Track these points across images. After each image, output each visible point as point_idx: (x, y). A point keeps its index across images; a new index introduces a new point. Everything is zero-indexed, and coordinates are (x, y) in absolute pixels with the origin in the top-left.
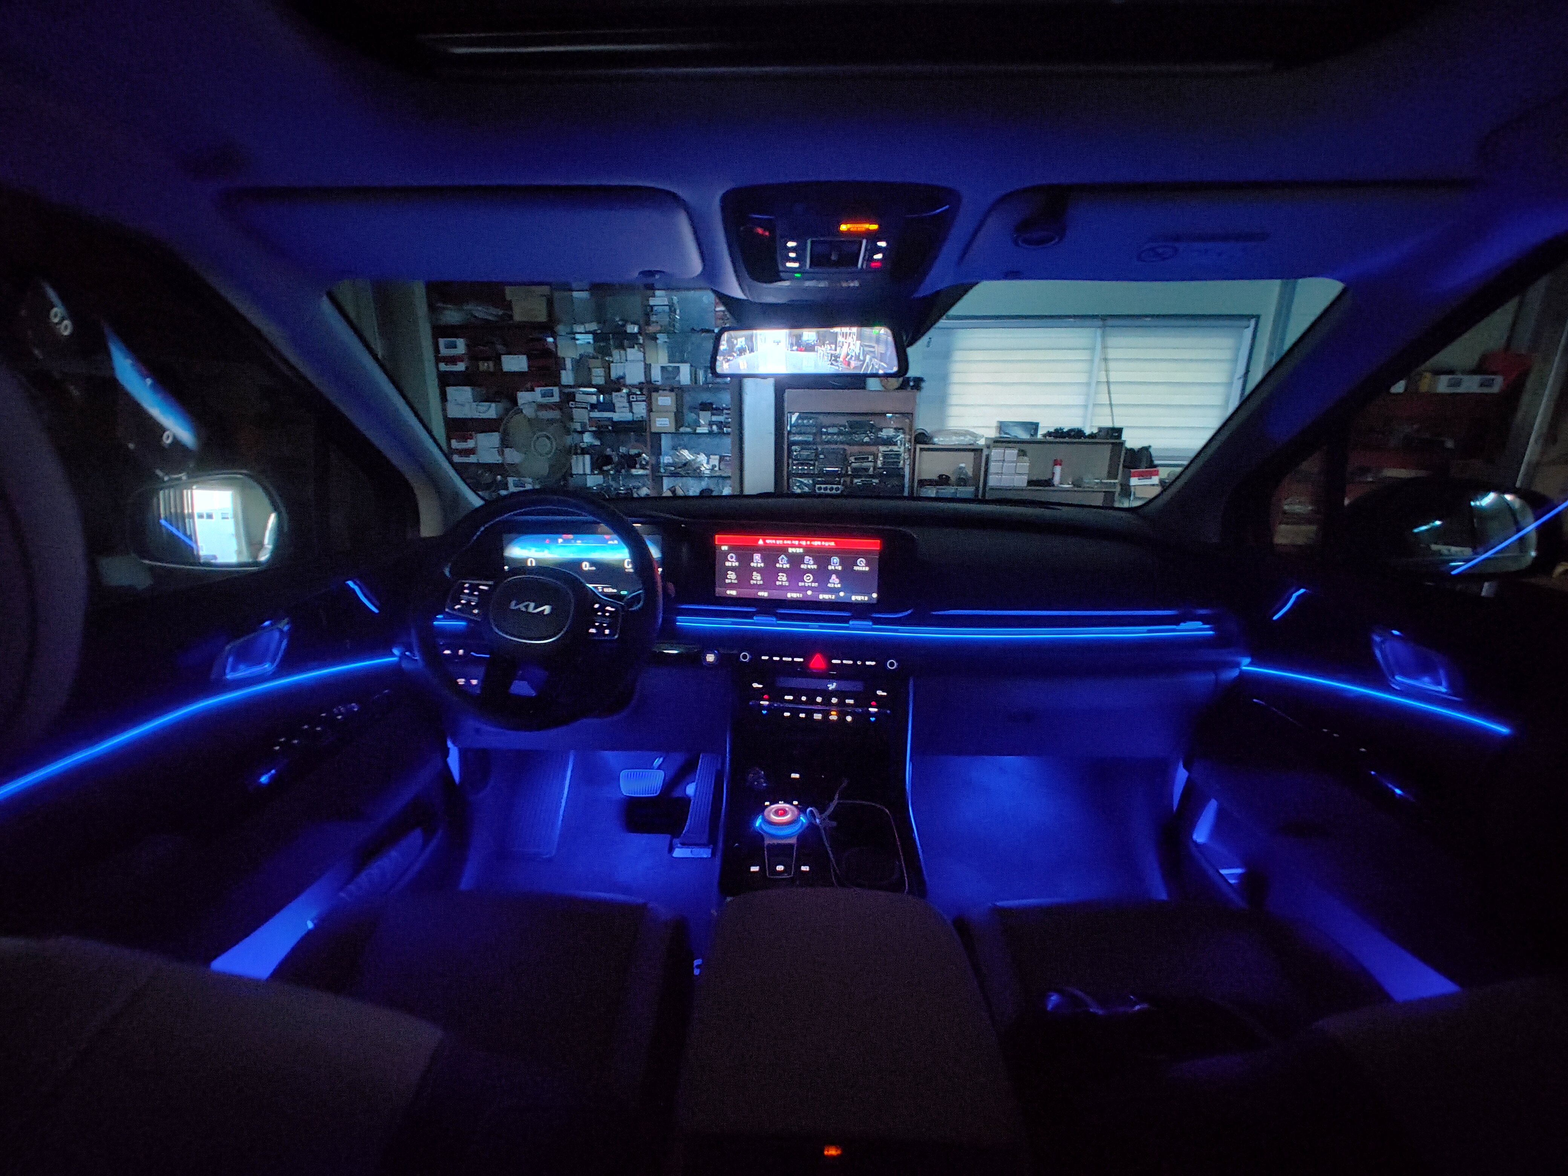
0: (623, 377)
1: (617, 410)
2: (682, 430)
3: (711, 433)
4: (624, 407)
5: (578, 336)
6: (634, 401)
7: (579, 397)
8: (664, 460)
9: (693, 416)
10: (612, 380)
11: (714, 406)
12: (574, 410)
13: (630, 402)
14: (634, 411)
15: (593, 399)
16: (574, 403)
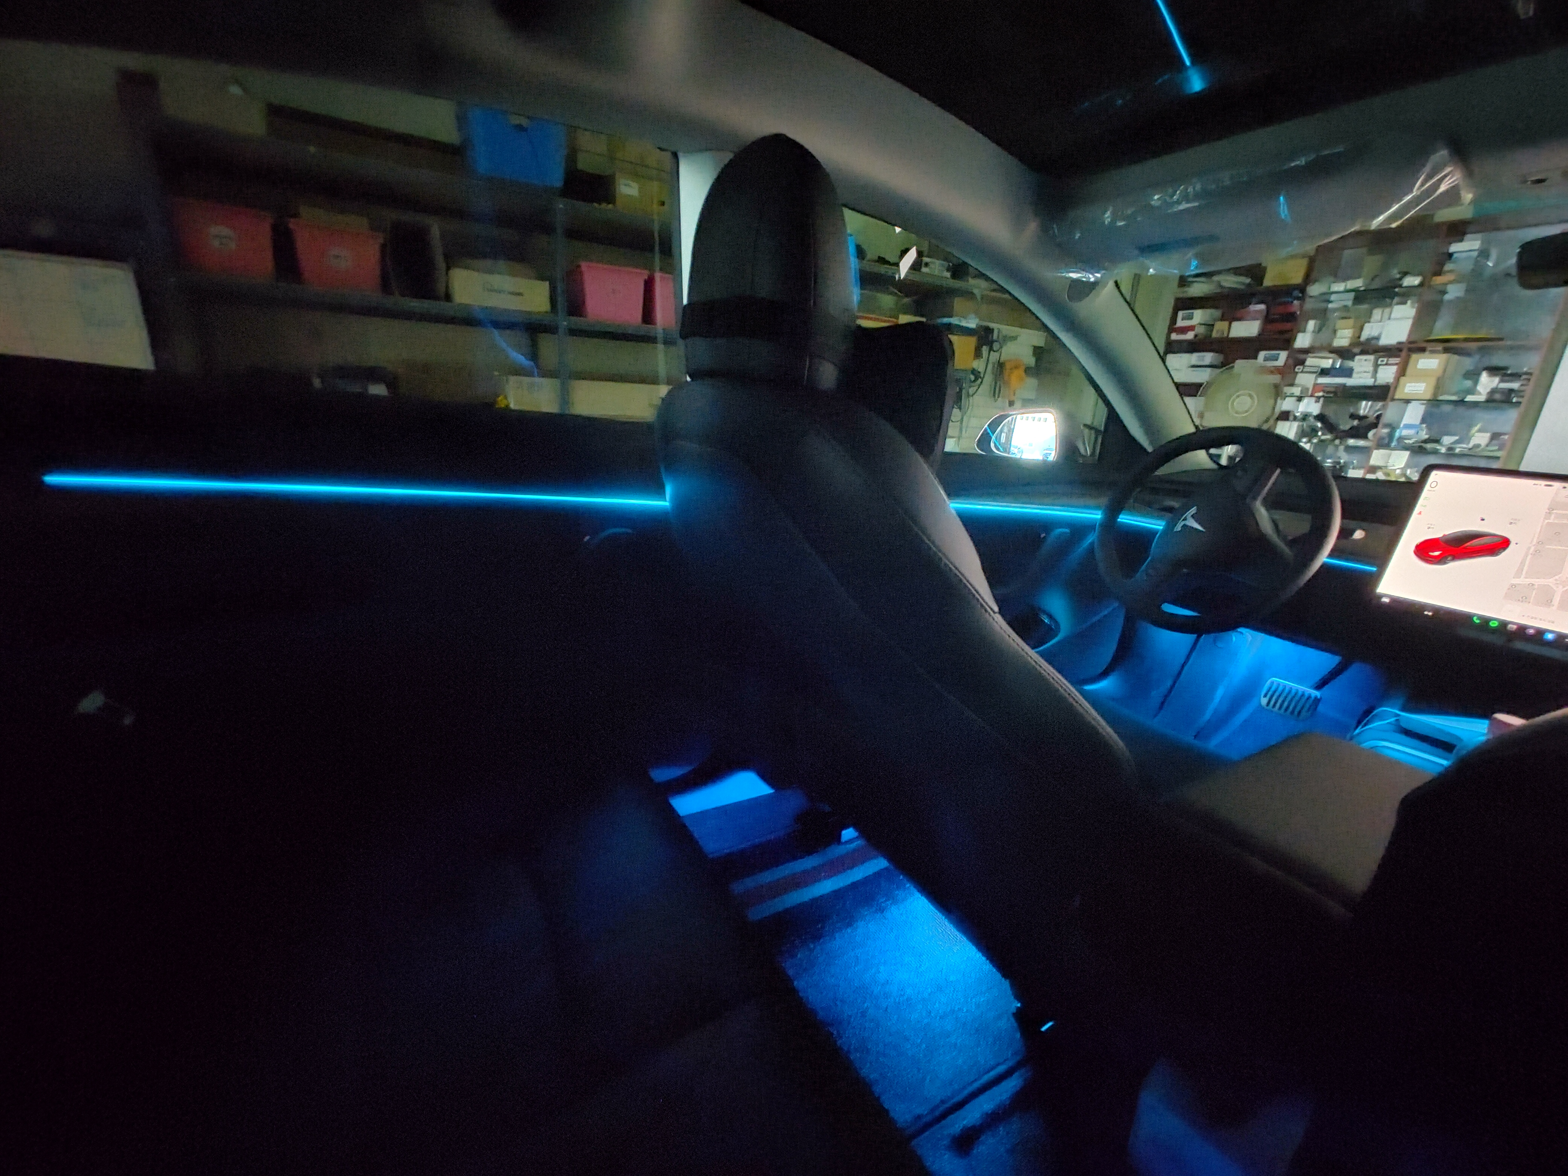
0: (1377, 338)
1: (1354, 375)
2: (1441, 398)
3: (1488, 401)
4: (1365, 372)
5: (1333, 297)
6: (1380, 365)
7: (1310, 361)
8: (1401, 432)
9: (1468, 383)
10: (1360, 341)
11: (1509, 372)
12: (1300, 376)
13: (1376, 366)
14: (1378, 375)
15: (1327, 363)
16: (1301, 367)
